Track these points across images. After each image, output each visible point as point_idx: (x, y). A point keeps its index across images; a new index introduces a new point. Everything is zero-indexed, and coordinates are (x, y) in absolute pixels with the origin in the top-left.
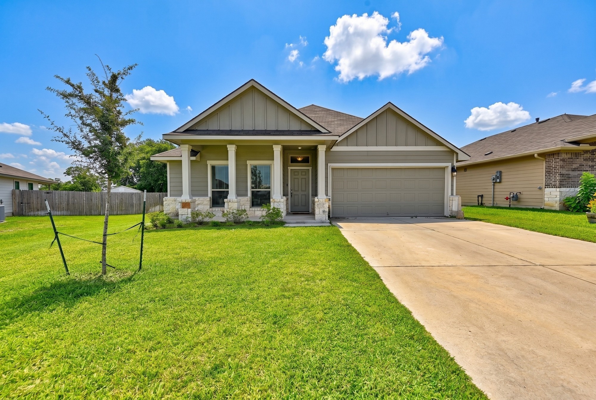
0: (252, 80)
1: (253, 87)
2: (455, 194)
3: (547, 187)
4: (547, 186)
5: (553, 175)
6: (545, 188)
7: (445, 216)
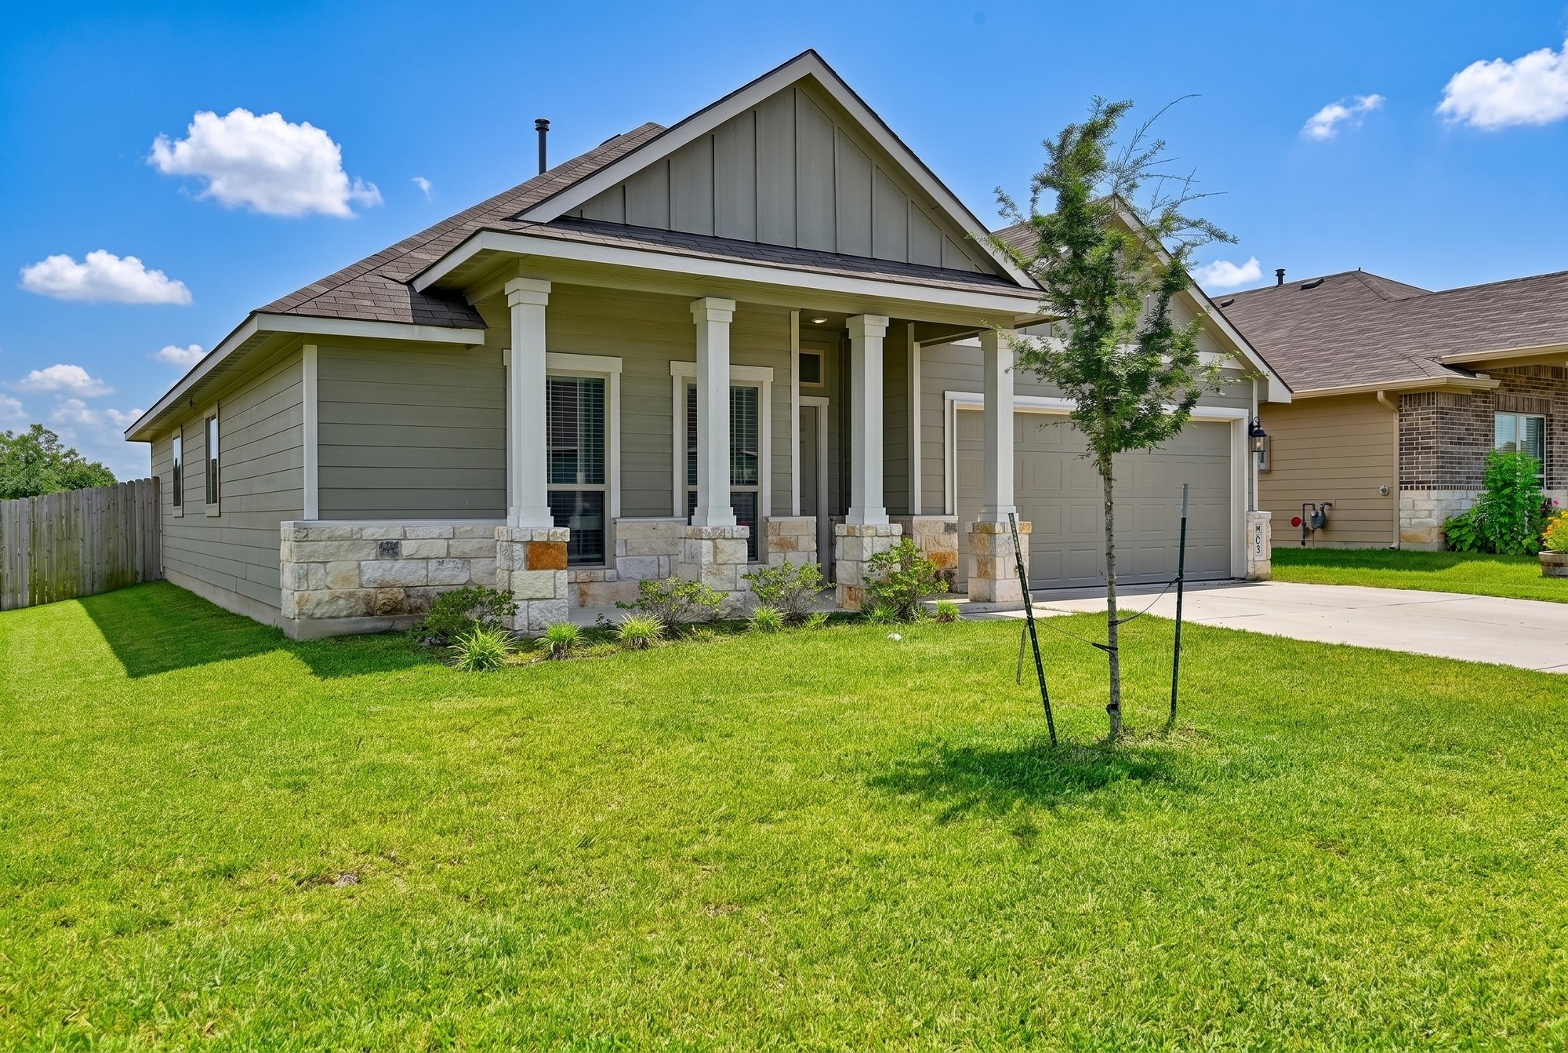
0: (812, 50)
1: (809, 80)
2: (1256, 507)
3: (1406, 488)
4: (1407, 484)
5: (1420, 453)
6: (1401, 489)
7: (1233, 579)
